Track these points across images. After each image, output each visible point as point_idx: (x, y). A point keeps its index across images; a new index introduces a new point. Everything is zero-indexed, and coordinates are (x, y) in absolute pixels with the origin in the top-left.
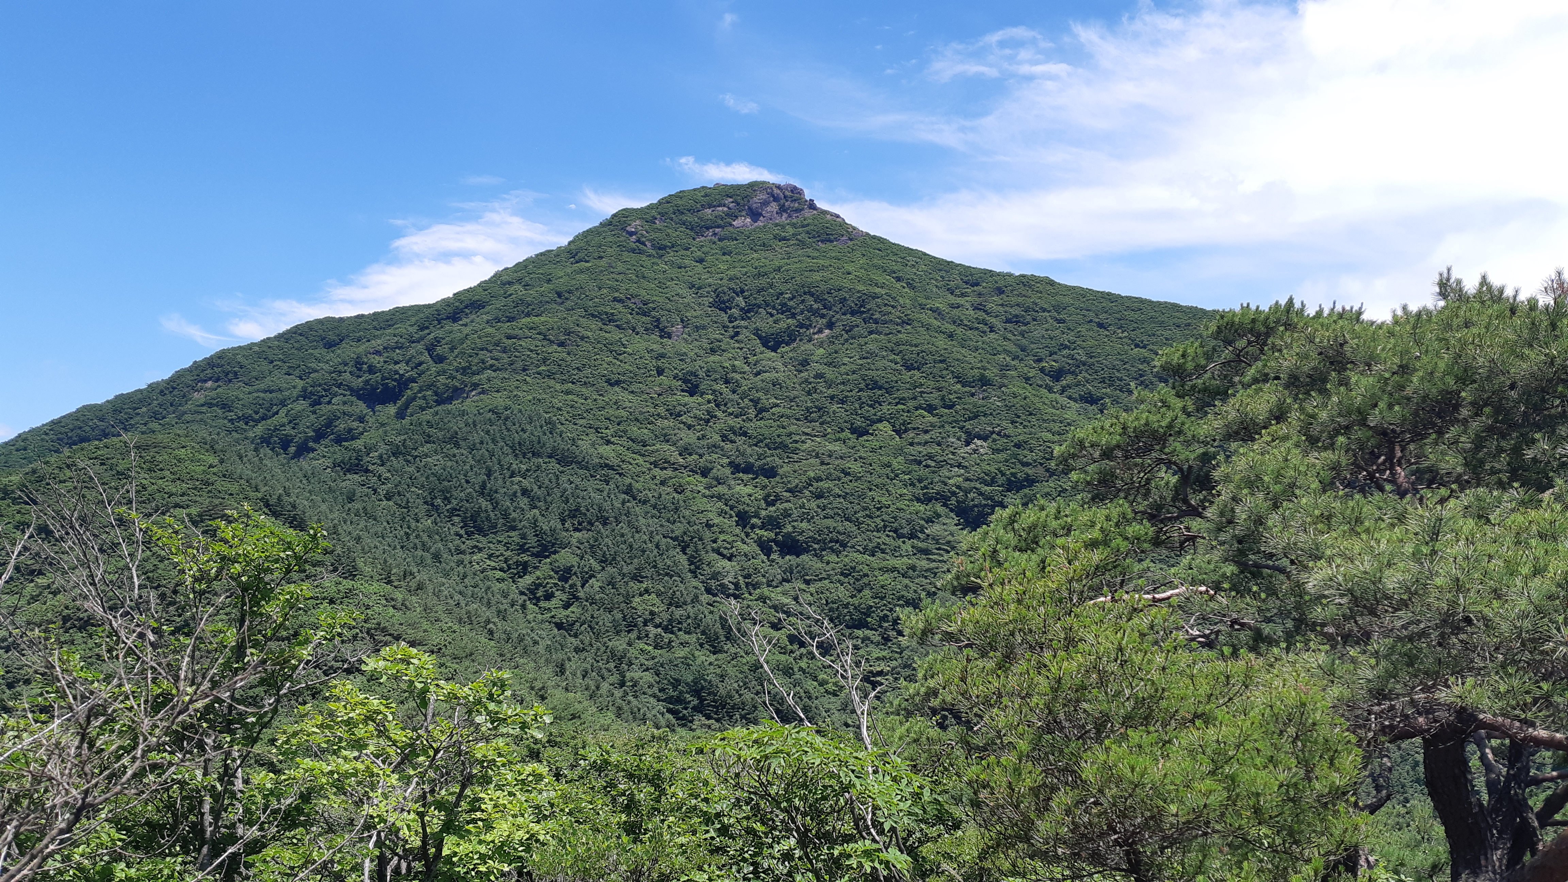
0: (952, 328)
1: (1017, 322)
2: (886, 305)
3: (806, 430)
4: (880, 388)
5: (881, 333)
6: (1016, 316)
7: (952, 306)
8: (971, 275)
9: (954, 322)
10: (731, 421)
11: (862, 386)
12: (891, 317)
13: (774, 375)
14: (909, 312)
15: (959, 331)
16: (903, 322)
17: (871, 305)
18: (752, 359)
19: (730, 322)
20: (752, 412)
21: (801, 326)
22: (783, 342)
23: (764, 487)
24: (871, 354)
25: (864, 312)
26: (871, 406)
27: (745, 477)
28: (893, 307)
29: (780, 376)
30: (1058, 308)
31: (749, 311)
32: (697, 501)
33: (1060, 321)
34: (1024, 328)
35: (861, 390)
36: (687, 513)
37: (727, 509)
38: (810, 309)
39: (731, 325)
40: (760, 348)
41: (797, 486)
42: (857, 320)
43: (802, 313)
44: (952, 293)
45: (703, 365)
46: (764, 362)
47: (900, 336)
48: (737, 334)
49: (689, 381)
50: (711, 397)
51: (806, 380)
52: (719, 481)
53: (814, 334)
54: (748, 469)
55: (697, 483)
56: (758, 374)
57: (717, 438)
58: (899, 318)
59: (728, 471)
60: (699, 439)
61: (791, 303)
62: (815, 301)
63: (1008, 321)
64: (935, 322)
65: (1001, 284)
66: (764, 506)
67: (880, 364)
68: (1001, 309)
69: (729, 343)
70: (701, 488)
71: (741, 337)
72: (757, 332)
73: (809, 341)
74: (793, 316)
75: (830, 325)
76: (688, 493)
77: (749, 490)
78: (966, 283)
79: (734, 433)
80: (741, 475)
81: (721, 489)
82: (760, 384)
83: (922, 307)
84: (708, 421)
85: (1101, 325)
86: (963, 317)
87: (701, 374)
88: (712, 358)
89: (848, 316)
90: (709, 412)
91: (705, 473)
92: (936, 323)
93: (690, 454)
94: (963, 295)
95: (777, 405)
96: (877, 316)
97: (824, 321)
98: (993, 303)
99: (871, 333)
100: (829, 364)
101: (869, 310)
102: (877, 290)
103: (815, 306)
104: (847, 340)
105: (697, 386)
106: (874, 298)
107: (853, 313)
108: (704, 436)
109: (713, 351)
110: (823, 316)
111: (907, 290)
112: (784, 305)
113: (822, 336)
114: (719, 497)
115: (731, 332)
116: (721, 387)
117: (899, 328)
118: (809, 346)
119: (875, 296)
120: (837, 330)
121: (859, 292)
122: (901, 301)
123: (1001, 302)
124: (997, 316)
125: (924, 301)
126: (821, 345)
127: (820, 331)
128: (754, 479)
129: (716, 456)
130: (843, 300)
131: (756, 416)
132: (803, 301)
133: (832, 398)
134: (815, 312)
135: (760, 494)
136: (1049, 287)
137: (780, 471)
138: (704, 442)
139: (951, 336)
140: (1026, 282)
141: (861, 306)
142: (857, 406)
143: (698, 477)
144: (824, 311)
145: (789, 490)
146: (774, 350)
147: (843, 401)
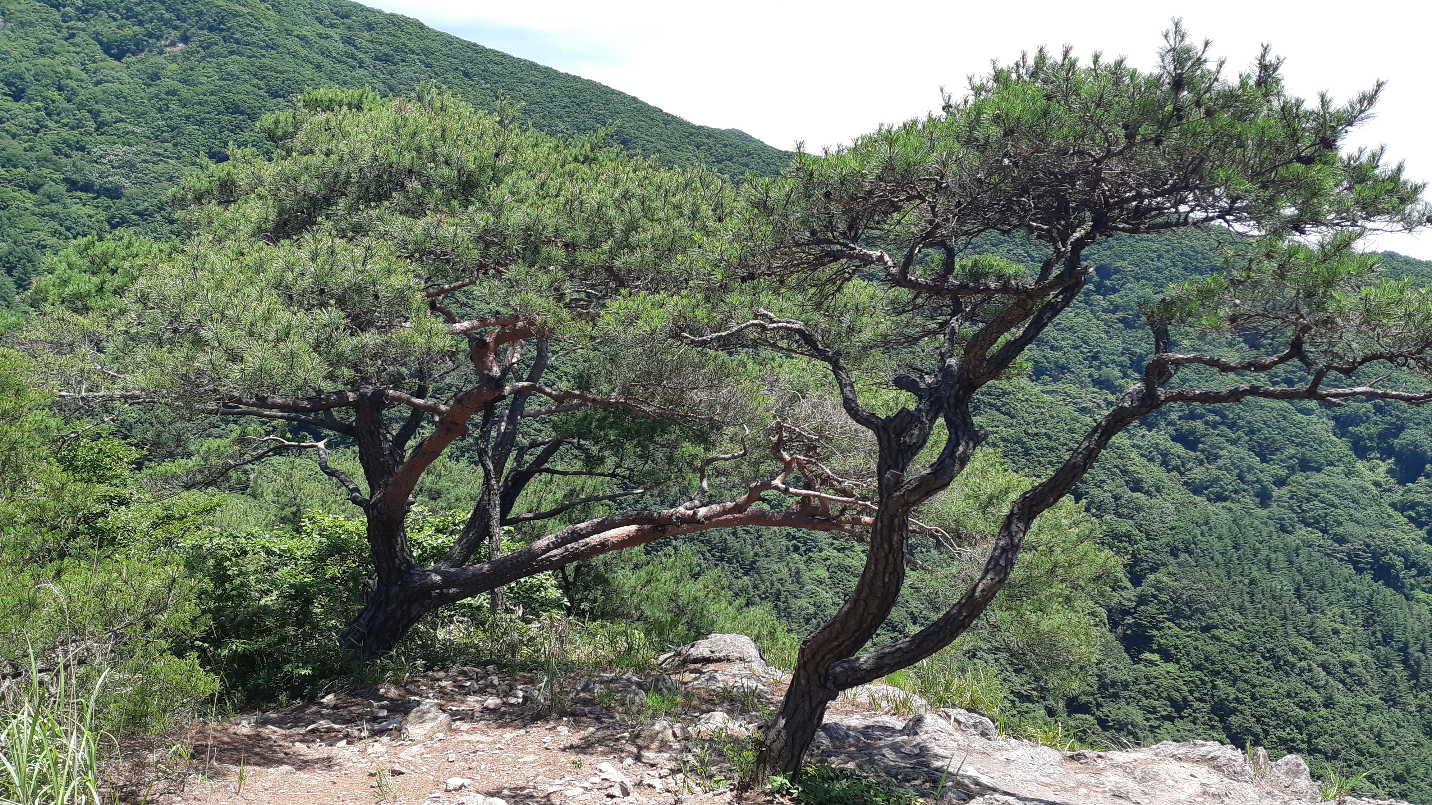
0: (319, 58)
1: (386, 61)
2: (248, 25)
3: (157, 151)
4: (242, 113)
5: (242, 55)
6: (386, 55)
7: (320, 36)
8: (342, 6)
9: (323, 53)
10: (64, 133)
11: (222, 108)
12: (254, 39)
13: (117, 86)
14: (274, 37)
15: (327, 62)
16: (268, 46)
17: (232, 23)
18: (91, 66)
19: (64, 21)
20: (91, 125)
21: (150, 35)
22: (128, 51)
23: (107, 209)
24: (233, 77)
25: (223, 30)
26: (232, 131)
27: (84, 195)
28: (256, 28)
29: (125, 88)
30: (427, 52)
31: (86, 12)
32: (24, 219)
33: (427, 65)
34: (393, 68)
35: (220, 113)
36: (12, 232)
37: (62, 229)
38: (161, 19)
39: (65, 25)
40: (100, 55)
41: (147, 209)
42: (215, 37)
43: (151, 21)
44: (321, 23)
45: (30, 67)
46: (106, 71)
47: (264, 60)
48: (73, 36)
49: (13, 84)
50: (40, 104)
51: (157, 96)
52: (52, 199)
53: (166, 46)
54: (87, 187)
55: (27, 200)
56: (97, 84)
57: (48, 150)
58: (264, 41)
59: (62, 188)
60: (25, 150)
61: (138, 9)
62: (167, 10)
63: (377, 58)
64: (302, 50)
65: (372, 19)
66: (108, 228)
67: (241, 87)
68: (371, 46)
69: (62, 46)
70: (29, 205)
71: (77, 40)
72: (97, 37)
73: (161, 53)
74: (141, 23)
75: (185, 39)
76: (13, 210)
77: (89, 210)
78: (336, 14)
79: (69, 146)
80: (79, 193)
81: (54, 207)
82: (100, 96)
83: (289, 32)
84: (37, 131)
85: (466, 74)
86: (331, 49)
87: (29, 77)
88: (41, 61)
89: (206, 32)
90: (38, 122)
91: (34, 189)
92: (304, 52)
93: (15, 166)
94: (332, 26)
95: (122, 120)
96: (238, 35)
97: (178, 34)
98: (363, 38)
99: (232, 53)
100: (185, 82)
101: (230, 28)
102: (239, 8)
103: (167, 16)
104: (204, 58)
105: (23, 91)
106: (235, 16)
107: (211, 29)
108: (32, 149)
109: (42, 52)
110: (176, 28)
111: (272, 12)
112: (129, 10)
113: (175, 49)
114: (53, 216)
115: (65, 33)
116: (53, 94)
117: (263, 52)
118: (160, 59)
120: (193, 45)
121: (217, 7)
122: (266, 23)
123: (371, 38)
124: (366, 52)
125: (291, 27)
126: (174, 59)
127: (173, 44)
128: (94, 198)
129: (47, 171)
130: (199, 14)
131: (97, 130)
132: (152, 8)
133: (188, 118)
134: (167, 23)
135: (102, 215)
137: (126, 192)
138: (33, 155)
139: (319, 67)
141: (221, 23)
142: (216, 130)
143: (26, 193)
144: (178, 23)
145: (136, 213)
146: (118, 58)
147: (201, 123)
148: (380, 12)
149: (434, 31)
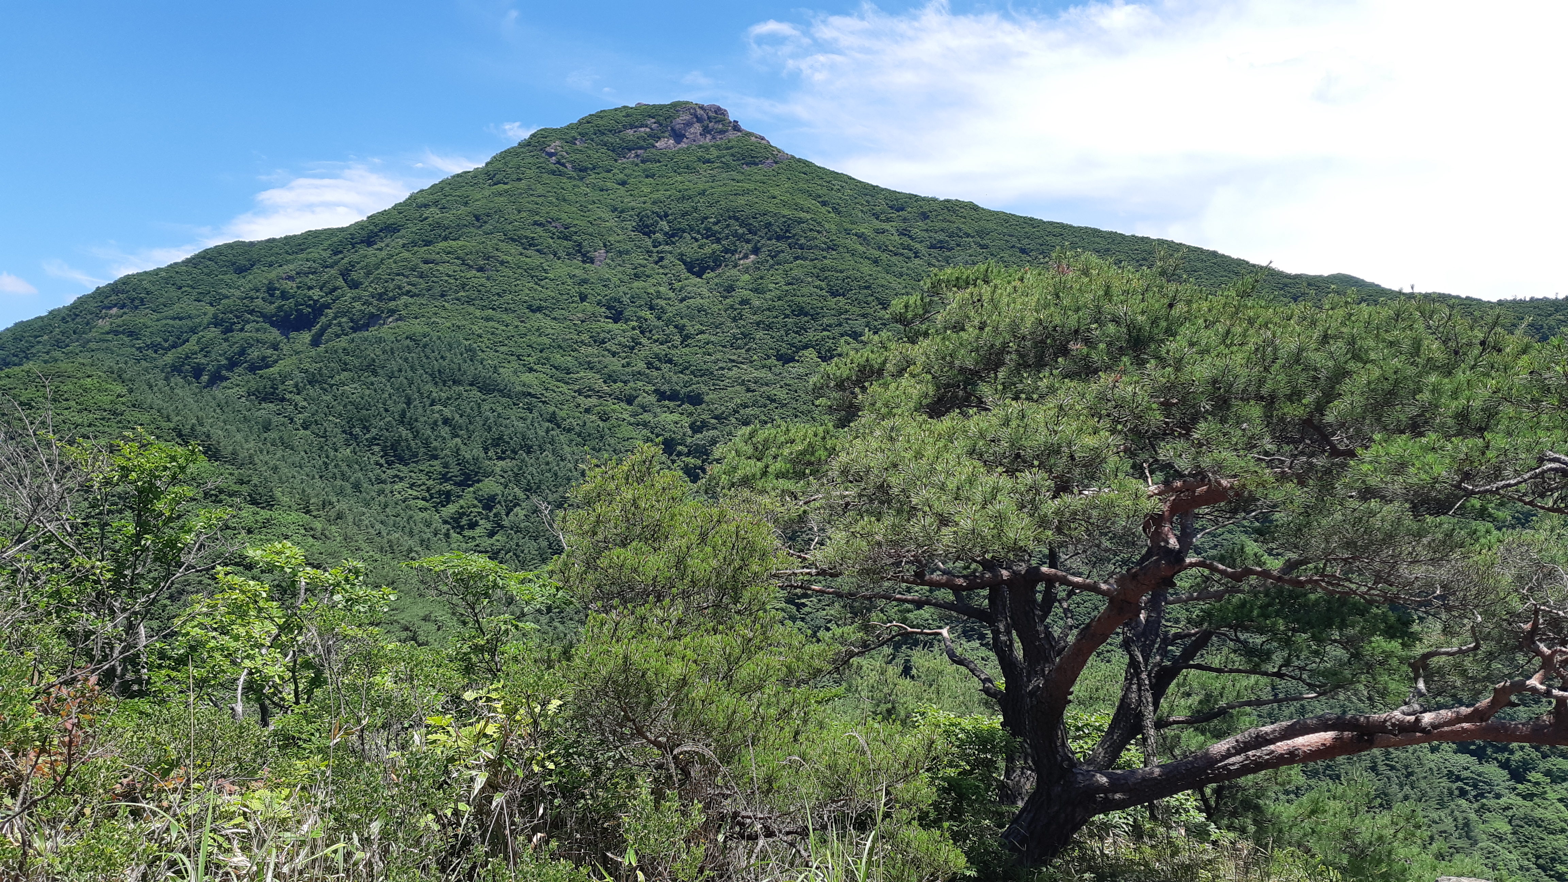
0: (877, 253)
1: (941, 248)
2: (811, 230)
3: (732, 357)
4: (806, 314)
5: (806, 259)
6: (941, 242)
7: (879, 232)
8: (897, 200)
9: (880, 248)
10: (656, 348)
11: (787, 312)
12: (817, 242)
13: (699, 301)
14: (834, 237)
15: (884, 256)
16: (829, 248)
17: (796, 230)
18: (677, 285)
19: (655, 247)
20: (677, 339)
21: (726, 251)
22: (708, 267)
23: (691, 414)
24: (798, 281)
25: (789, 237)
26: (796, 333)
27: (671, 404)
28: (818, 232)
29: (705, 302)
30: (981, 233)
31: (673, 236)
32: (623, 429)
33: (983, 247)
34: (948, 254)
35: (787, 316)
36: (612, 441)
37: (653, 436)
38: (735, 234)
39: (655, 250)
40: (685, 274)
41: (723, 413)
42: (782, 245)
43: (727, 238)
44: (877, 219)
45: (627, 291)
46: (690, 288)
47: (826, 261)
48: (661, 259)
49: (613, 308)
50: (635, 324)
51: (732, 307)
52: (644, 409)
53: (740, 259)
54: (674, 396)
55: (623, 411)
56: (682, 301)
57: (641, 366)
58: (825, 243)
59: (653, 399)
60: (623, 366)
61: (716, 228)
62: (740, 226)
63: (932, 247)
64: (860, 247)
65: (926, 209)
66: (690, 432)
67: (805, 290)
68: (926, 235)
69: (653, 269)
70: (625, 416)
71: (665, 262)
72: (681, 258)
73: (735, 267)
74: (718, 241)
75: (756, 251)
76: (613, 421)
77: (675, 417)
78: (892, 208)
79: (660, 360)
80: (667, 402)
81: (647, 417)
82: (685, 311)
83: (848, 232)
84: (633, 348)
85: (1023, 251)
86: (888, 243)
87: (626, 300)
88: (636, 284)
89: (774, 241)
90: (633, 339)
91: (630, 402)
92: (861, 249)
93: (615, 382)
94: (888, 220)
95: (702, 332)
96: (803, 241)
97: (750, 246)
98: (918, 228)
99: (796, 258)
100: (755, 290)
101: (794, 235)
102: (803, 215)
103: (740, 231)
104: (772, 266)
105: (621, 313)
106: (799, 223)
107: (778, 238)
108: (628, 364)
109: (637, 276)
110: (748, 241)
111: (833, 215)
112: (708, 229)
113: (747, 261)
114: (645, 425)
115: (655, 257)
116: (646, 314)
117: (825, 253)
118: (734, 272)
119: (800, 221)
120: (762, 256)
121: (784, 216)
122: (827, 226)
123: (925, 227)
124: (921, 242)
125: (849, 226)
126: (746, 271)
127: (746, 257)
128: (679, 406)
129: (641, 384)
130: (768, 225)
131: (682, 343)
132: (728, 225)
133: (758, 324)
134: (740, 237)
135: (686, 421)
136: (973, 213)
137: (706, 398)
138: (629, 369)
139: (876, 262)
140: (952, 207)
141: (787, 231)
142: (782, 332)
143: (624, 405)
144: (750, 236)
145: (716, 417)
146: (699, 275)
147: (769, 327)
148: (934, 200)
149: (990, 211)
